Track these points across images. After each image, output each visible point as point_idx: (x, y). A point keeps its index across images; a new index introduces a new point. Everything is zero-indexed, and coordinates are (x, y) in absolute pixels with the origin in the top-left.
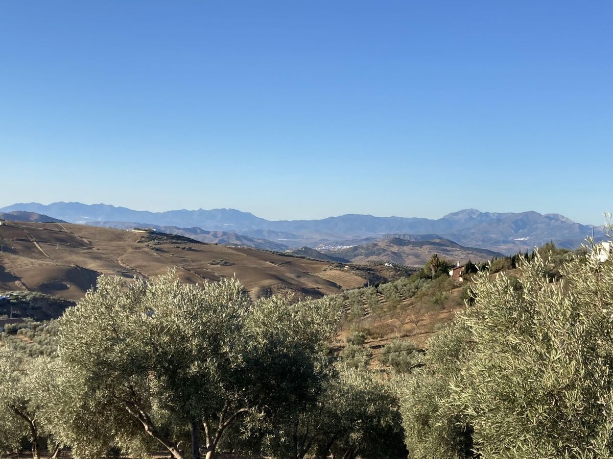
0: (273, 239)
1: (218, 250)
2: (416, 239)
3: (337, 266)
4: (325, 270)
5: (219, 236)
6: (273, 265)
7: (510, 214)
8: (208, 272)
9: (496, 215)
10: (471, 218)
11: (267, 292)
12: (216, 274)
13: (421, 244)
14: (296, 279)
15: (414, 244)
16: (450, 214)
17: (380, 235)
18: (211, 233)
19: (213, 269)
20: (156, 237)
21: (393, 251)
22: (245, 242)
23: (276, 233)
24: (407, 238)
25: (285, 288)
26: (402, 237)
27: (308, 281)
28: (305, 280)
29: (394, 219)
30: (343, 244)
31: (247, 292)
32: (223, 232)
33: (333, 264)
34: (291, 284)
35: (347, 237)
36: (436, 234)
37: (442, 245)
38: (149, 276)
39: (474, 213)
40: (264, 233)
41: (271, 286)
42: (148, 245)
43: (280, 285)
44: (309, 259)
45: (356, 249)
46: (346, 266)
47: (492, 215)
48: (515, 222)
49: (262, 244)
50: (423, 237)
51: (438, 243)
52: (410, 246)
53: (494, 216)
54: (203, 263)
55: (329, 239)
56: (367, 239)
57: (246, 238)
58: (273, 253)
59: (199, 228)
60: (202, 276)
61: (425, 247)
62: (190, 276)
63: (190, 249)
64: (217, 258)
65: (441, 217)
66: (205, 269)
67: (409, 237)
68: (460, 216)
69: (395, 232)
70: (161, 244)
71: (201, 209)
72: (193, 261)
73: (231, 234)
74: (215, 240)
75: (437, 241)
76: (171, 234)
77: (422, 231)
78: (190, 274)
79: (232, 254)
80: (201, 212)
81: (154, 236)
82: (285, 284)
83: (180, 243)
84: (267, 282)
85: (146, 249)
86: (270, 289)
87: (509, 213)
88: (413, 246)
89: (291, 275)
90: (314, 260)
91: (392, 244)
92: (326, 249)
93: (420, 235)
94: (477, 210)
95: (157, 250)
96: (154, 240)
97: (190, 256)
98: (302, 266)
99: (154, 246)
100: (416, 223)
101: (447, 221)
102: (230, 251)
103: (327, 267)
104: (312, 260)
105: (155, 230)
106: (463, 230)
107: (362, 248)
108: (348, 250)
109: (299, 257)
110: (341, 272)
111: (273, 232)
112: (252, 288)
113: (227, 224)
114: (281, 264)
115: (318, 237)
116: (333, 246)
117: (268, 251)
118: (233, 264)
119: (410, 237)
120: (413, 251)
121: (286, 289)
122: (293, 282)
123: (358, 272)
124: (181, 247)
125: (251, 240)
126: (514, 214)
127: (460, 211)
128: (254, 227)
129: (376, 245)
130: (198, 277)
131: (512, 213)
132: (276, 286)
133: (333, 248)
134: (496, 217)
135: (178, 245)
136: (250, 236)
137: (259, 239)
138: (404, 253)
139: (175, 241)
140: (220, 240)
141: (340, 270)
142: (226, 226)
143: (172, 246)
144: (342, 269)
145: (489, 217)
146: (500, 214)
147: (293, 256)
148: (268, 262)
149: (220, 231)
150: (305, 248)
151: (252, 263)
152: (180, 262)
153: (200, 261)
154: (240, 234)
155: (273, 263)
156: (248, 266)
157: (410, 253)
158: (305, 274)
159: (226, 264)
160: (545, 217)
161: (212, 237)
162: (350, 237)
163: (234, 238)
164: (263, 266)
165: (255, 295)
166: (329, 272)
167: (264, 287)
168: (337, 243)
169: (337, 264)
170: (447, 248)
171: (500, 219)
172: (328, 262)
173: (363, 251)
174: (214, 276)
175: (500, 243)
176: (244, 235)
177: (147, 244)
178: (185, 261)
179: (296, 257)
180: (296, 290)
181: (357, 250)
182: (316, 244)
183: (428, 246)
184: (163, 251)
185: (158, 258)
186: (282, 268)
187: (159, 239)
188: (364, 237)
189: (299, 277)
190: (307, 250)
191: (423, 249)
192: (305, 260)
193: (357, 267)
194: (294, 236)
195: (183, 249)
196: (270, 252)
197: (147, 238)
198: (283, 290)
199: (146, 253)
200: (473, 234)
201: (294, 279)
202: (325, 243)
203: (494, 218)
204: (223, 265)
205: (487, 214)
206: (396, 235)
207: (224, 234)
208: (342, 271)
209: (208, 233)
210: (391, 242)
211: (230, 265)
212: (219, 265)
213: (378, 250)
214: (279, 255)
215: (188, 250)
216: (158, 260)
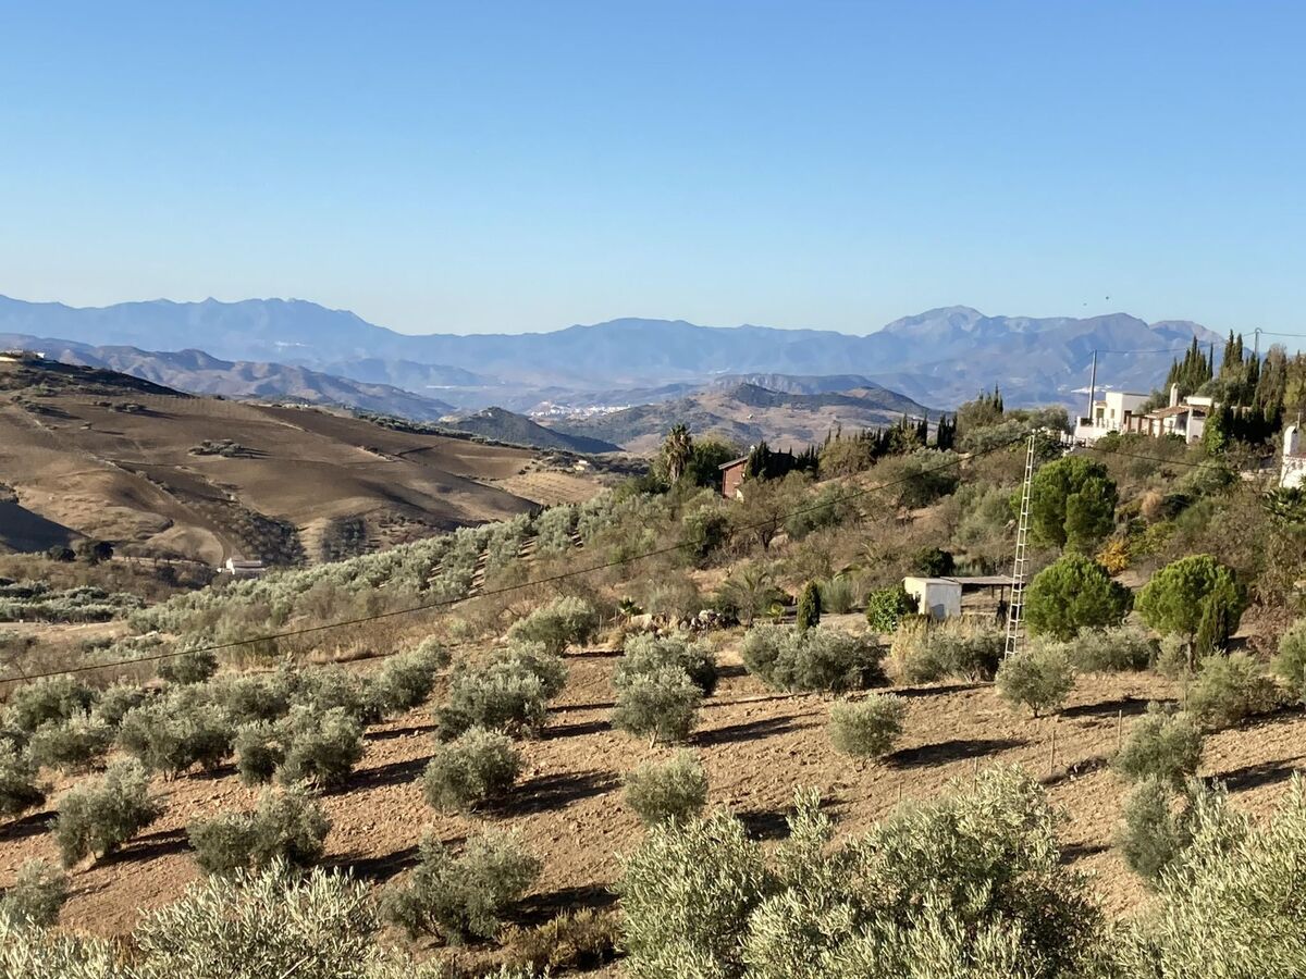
0: (413, 385)
1: (220, 415)
2: (805, 388)
3: (555, 462)
4: (522, 473)
5: (256, 375)
6: (376, 456)
7: (1062, 322)
8: (186, 475)
9: (1024, 324)
10: (958, 333)
11: (351, 532)
12: (210, 482)
13: (813, 402)
14: (438, 496)
15: (797, 401)
16: (901, 320)
17: (709, 380)
18: (238, 368)
19: (200, 467)
20: (44, 376)
21: (739, 420)
22: (332, 392)
23: (424, 370)
24: (781, 386)
25: (404, 520)
26: (767, 385)
27: (474, 503)
28: (463, 499)
29: (750, 332)
30: (605, 401)
31: (296, 530)
32: (271, 365)
33: (546, 454)
34: (423, 510)
35: (619, 381)
36: (864, 374)
37: (871, 405)
38: (16, 484)
39: (965, 317)
40: (388, 370)
41: (362, 514)
42: (19, 398)
43: (389, 512)
44: (481, 442)
45: (637, 414)
46: (581, 462)
47: (1012, 325)
48: (1076, 345)
49: (379, 398)
50: (823, 382)
51: (861, 400)
52: (786, 408)
53: (1018, 325)
54: (174, 449)
55: (568, 386)
56: (673, 388)
57: (335, 382)
58: (381, 424)
59: (204, 354)
60: (166, 486)
61: (826, 409)
62: (130, 485)
63: (141, 410)
64: (216, 437)
65: (879, 328)
66: (178, 467)
67: (786, 383)
68: (928, 325)
69: (748, 370)
70: (56, 394)
71: (210, 298)
72: (145, 444)
73: (292, 370)
74: (248, 386)
75: (861, 393)
76: (90, 368)
77: (827, 367)
78: (133, 480)
79: (261, 426)
80: (212, 308)
81: (40, 371)
82: (403, 510)
83: (114, 394)
84: (352, 504)
85: (13, 409)
86: (361, 523)
87: (1060, 319)
88: (793, 408)
89: (425, 484)
90: (497, 443)
91: (736, 402)
92: (555, 415)
93: (817, 378)
94: (974, 311)
95: (45, 411)
96: (38, 383)
97: (139, 429)
98: (459, 461)
99: (35, 400)
100: (808, 343)
101: (894, 339)
102: (258, 417)
103: (529, 464)
104: (489, 444)
105: (41, 355)
106: (936, 364)
107: (655, 411)
108: (615, 417)
109: (454, 436)
110: (566, 477)
111: (414, 366)
112: (307, 521)
113: (285, 341)
114: (400, 455)
115: (537, 381)
116: (577, 406)
117: (366, 417)
118: (261, 453)
119: (790, 384)
120: (794, 421)
121: (406, 523)
122: (428, 504)
123: (612, 476)
124: (114, 404)
125: (349, 388)
126: (1074, 320)
127: (927, 313)
128: (363, 354)
129: (692, 404)
130: (156, 490)
131: (1067, 319)
132: (377, 514)
133: (578, 411)
134: (1025, 328)
135: (102, 399)
136: (348, 376)
137: (374, 386)
138: (769, 426)
139: (97, 386)
140: (260, 388)
141: (564, 471)
142: (283, 348)
143: (89, 400)
144: (568, 470)
145: (1006, 328)
146: (1035, 323)
147: (437, 434)
148: (361, 450)
149: (261, 362)
150: (496, 410)
151: (317, 450)
152: (109, 445)
153: (165, 444)
154: (320, 370)
155: (375, 450)
156: (305, 458)
157: (783, 426)
158: (460, 482)
159: (239, 452)
160: (1155, 330)
161: (239, 379)
162: (626, 382)
163: (301, 382)
164: (346, 460)
165: (316, 539)
166: (531, 478)
167: (342, 518)
168: (590, 399)
169: (559, 456)
170: (884, 413)
171: (1034, 334)
172: (534, 449)
173: (657, 422)
174: (205, 486)
175: (1032, 401)
176: (329, 374)
177: (16, 393)
178: (125, 443)
179: (446, 435)
180: (432, 526)
181: (641, 416)
182: (533, 400)
183: (834, 408)
184: (63, 416)
185: (46, 433)
186: (401, 466)
187: (53, 381)
188: (664, 383)
189: (445, 490)
190: (498, 417)
191: (819, 415)
192: (470, 445)
193: (615, 463)
194: (472, 379)
195: (119, 409)
196: (373, 420)
197: (18, 377)
198: (397, 528)
199: (11, 419)
200: (961, 374)
201: (430, 497)
202: (558, 397)
203: (1020, 330)
204: (232, 455)
205: (999, 321)
206: (751, 376)
207: (274, 369)
208: (569, 473)
209: (228, 366)
210: (733, 396)
211: (252, 455)
212: (220, 457)
213: (698, 417)
214: (398, 428)
215: (133, 411)
216: (45, 441)
